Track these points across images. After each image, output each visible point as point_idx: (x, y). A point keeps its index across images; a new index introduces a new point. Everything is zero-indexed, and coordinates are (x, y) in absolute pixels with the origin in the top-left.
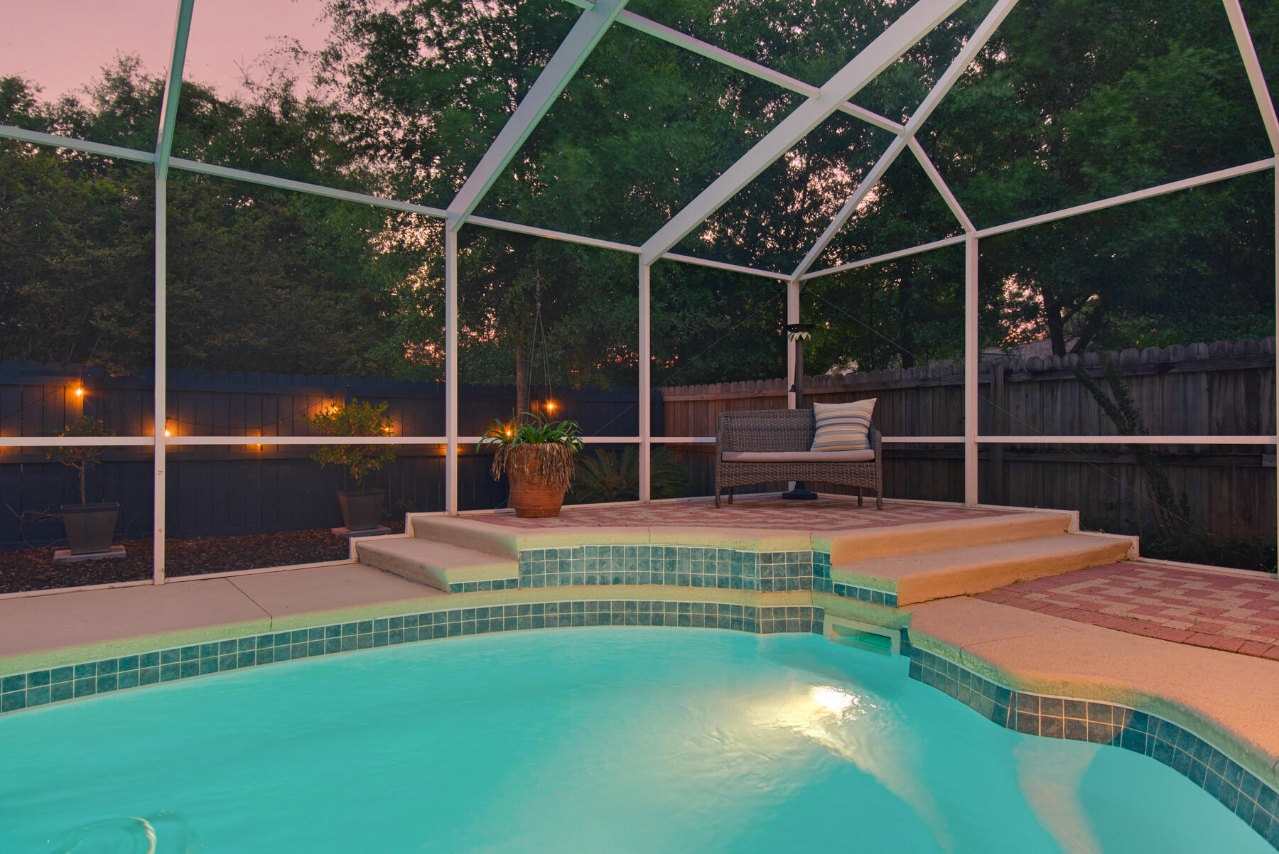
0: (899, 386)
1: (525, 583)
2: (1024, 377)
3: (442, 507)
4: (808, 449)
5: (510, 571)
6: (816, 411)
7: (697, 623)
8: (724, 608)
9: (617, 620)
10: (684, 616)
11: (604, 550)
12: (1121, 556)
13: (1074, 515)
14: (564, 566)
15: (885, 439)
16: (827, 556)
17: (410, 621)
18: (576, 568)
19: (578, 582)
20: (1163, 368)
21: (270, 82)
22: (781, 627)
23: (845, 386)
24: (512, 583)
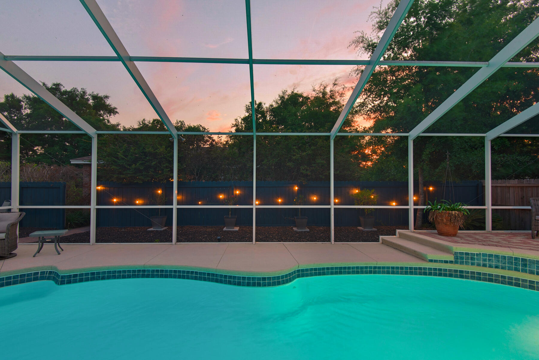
1: (456, 262)
3: (407, 228)
5: (451, 258)
9: (497, 281)
11: (490, 255)
14: (472, 259)
17: (416, 269)
18: (477, 260)
19: (479, 265)
21: (320, 89)
24: (451, 262)
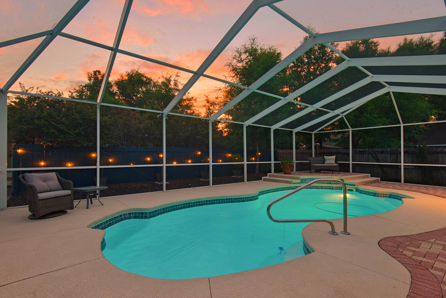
0: (334, 152)
2: (358, 152)
4: (324, 164)
5: (299, 181)
6: (325, 157)
7: (324, 189)
8: (328, 187)
10: (322, 188)
12: (378, 181)
13: (369, 175)
14: (306, 181)
15: (339, 162)
16: (343, 180)
20: (383, 152)
22: (337, 189)
23: (322, 152)
24: (300, 183)
